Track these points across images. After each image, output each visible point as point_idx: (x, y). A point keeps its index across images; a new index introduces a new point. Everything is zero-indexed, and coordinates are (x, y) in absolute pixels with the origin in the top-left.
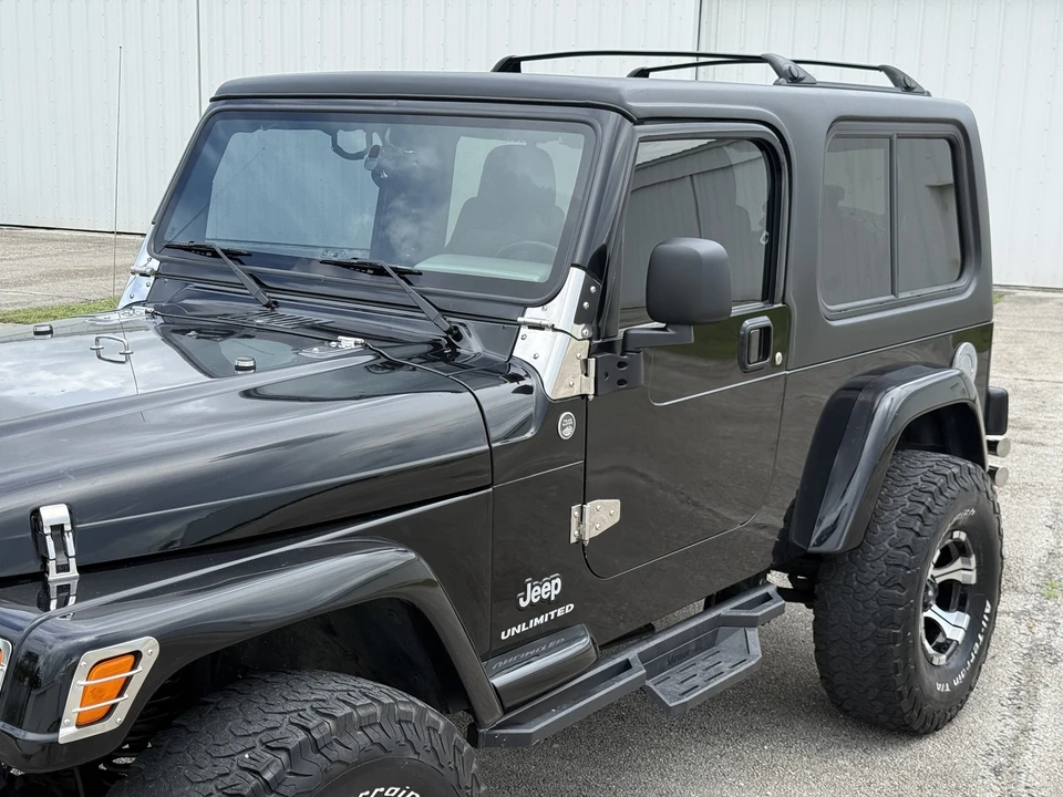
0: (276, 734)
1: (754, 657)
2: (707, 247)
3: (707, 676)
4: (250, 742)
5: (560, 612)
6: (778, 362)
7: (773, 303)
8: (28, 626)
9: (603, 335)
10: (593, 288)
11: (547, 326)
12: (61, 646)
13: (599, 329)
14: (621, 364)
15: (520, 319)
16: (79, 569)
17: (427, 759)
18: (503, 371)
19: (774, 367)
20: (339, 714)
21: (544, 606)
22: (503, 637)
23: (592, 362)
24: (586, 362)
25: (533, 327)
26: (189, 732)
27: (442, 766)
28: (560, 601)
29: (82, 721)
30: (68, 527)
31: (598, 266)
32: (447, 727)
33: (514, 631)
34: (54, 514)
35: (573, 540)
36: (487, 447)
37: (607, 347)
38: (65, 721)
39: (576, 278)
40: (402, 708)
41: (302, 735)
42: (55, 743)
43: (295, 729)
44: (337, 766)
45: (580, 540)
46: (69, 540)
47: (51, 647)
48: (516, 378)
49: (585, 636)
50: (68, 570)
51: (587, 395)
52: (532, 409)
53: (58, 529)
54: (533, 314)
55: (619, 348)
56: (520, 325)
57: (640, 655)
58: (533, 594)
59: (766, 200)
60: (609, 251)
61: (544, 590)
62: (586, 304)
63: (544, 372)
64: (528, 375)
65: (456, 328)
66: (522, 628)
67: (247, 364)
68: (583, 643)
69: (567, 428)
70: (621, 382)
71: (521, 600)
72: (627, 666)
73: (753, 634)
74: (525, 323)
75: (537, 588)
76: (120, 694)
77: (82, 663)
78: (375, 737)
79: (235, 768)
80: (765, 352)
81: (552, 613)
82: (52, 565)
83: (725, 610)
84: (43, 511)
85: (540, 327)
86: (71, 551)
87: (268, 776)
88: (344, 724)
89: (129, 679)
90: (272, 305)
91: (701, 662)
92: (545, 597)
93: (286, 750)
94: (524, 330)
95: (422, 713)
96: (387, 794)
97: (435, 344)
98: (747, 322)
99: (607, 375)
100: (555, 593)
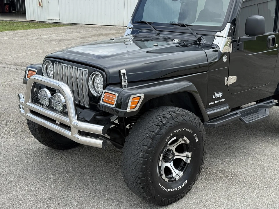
0: (165, 115)
1: (267, 115)
2: (260, 17)
3: (256, 117)
4: (160, 116)
5: (222, 100)
6: (277, 46)
7: (276, 32)
8: (120, 91)
9: (234, 38)
10: (232, 28)
11: (221, 36)
12: (126, 94)
13: (233, 37)
14: (238, 45)
15: (215, 35)
16: (128, 82)
17: (194, 124)
18: (211, 46)
19: (275, 48)
20: (177, 113)
21: (218, 98)
22: (209, 104)
23: (231, 44)
24: (230, 44)
25: (218, 36)
26: (148, 115)
27: (197, 126)
28: (222, 98)
29: (131, 108)
30: (126, 74)
31: (234, 22)
32: (198, 119)
33: (211, 103)
34: (123, 71)
35: (225, 84)
36: (207, 62)
37: (235, 41)
38: (128, 108)
39: (228, 25)
40: (189, 113)
41: (170, 116)
42: (126, 112)
43: (169, 115)
44: (176, 123)
45: (227, 85)
46: (126, 76)
47: (125, 95)
48: (214, 48)
49: (228, 106)
50: (126, 82)
51: (230, 52)
52: (217, 56)
53: (124, 74)
54: (218, 34)
55: (238, 42)
56: (215, 36)
57: (240, 112)
58: (216, 96)
59: (275, 7)
60: (236, 20)
61: (219, 95)
62: (230, 31)
63: (220, 46)
64: (217, 47)
65: (200, 37)
66: (213, 103)
67: (156, 45)
68: (227, 107)
69: (225, 59)
70: (238, 49)
71: (213, 97)
72: (237, 114)
73: (267, 110)
74: (216, 36)
75: (217, 94)
76: (137, 104)
77: (131, 97)
78: (184, 118)
79: (157, 121)
80: (273, 44)
81: (220, 100)
82: (123, 81)
83: (261, 104)
84: (121, 70)
85: (220, 37)
86: (126, 79)
87: (164, 122)
88: (178, 114)
89: (139, 101)
90: (158, 34)
91: (254, 115)
92: (219, 97)
93: (167, 118)
94: (216, 37)
95: (193, 115)
96: (186, 130)
97: (195, 41)
98: (269, 36)
99: (235, 47)
100: (221, 96)
